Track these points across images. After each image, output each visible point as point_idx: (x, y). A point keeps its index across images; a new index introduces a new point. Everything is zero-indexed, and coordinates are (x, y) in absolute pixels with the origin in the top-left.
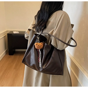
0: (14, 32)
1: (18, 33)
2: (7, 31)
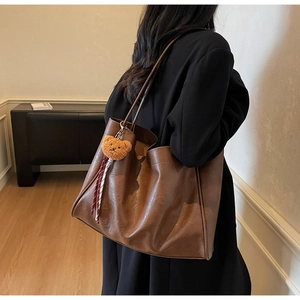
0: (36, 107)
1: (50, 108)
2: (9, 102)
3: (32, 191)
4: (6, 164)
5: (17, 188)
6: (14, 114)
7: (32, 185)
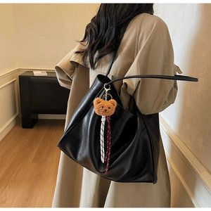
0: (36, 73)
1: (46, 74)
2: (19, 70)
3: (31, 132)
4: (15, 112)
5: (21, 129)
6: (21, 78)
7: (31, 128)
